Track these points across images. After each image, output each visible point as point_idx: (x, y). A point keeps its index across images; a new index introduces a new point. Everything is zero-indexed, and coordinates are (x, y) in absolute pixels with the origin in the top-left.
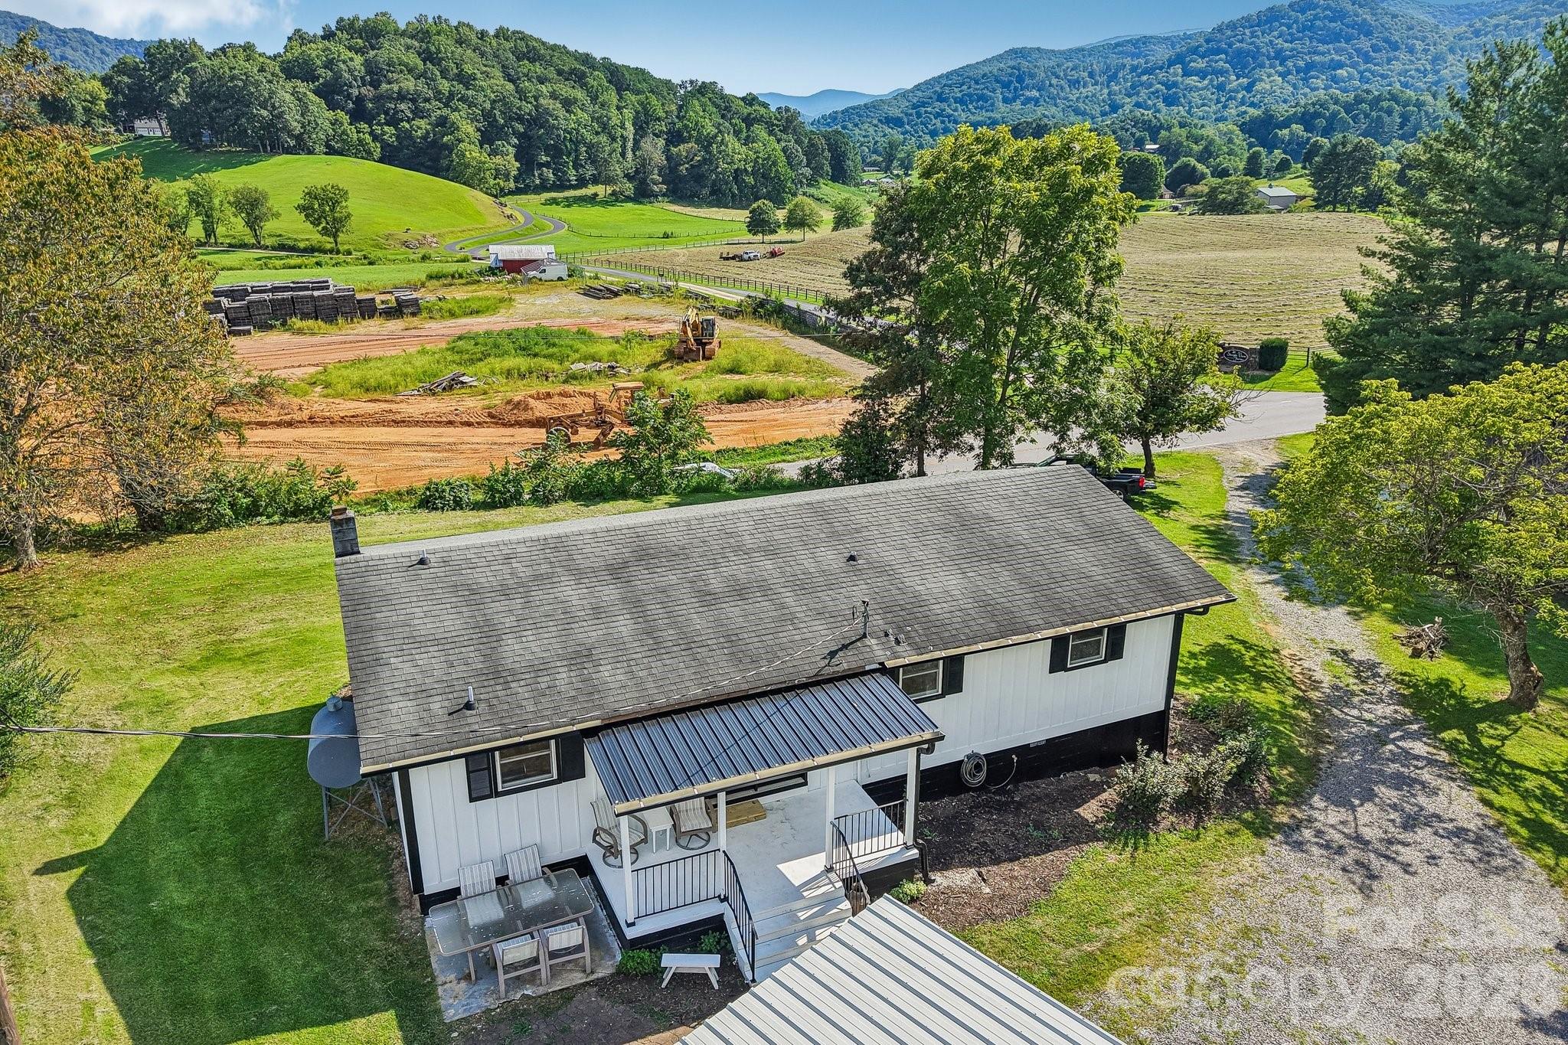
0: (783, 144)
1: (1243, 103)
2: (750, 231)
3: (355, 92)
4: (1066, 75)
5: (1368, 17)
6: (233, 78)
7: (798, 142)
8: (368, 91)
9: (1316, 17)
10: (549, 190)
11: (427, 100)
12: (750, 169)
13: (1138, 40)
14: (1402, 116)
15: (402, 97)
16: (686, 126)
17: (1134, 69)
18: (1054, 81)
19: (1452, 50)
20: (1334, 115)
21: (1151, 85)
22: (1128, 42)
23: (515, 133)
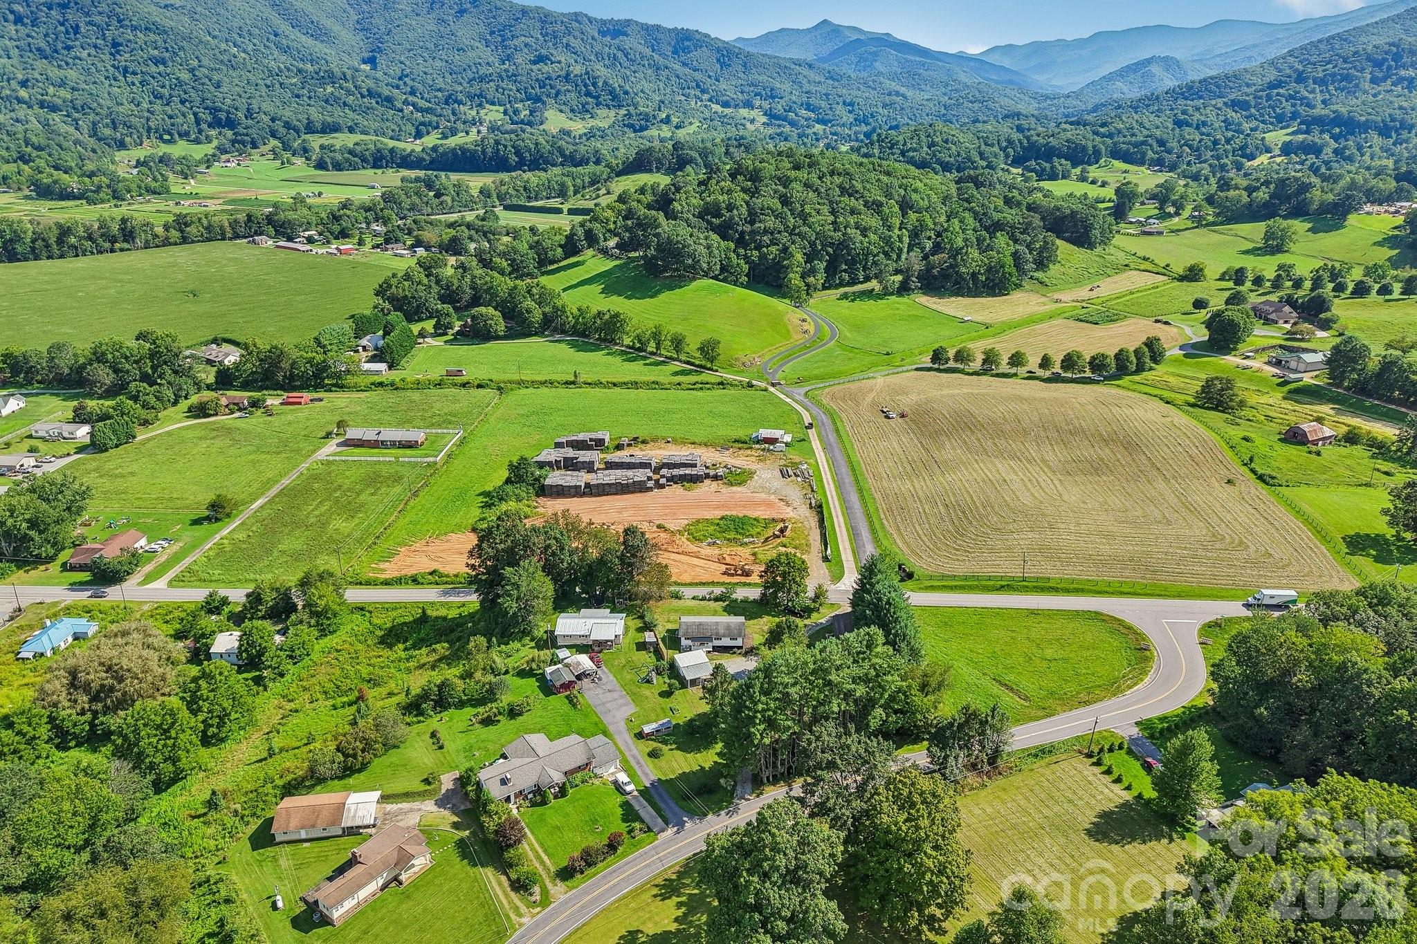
0: (1017, 247)
3: (740, 228)
6: (678, 242)
8: (748, 228)
10: (844, 286)
11: (779, 232)
12: (983, 271)
15: (766, 231)
16: (943, 241)
23: (828, 253)
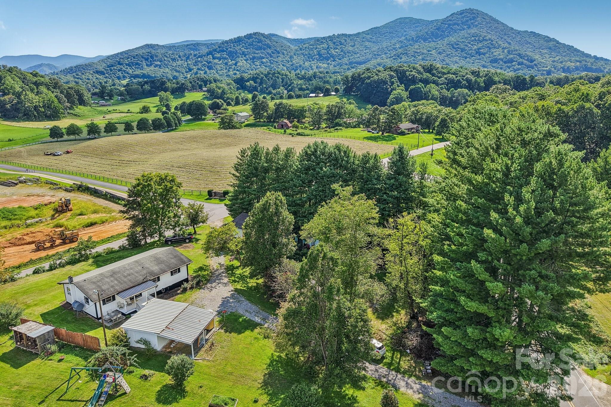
0: (56, 94)
1: (234, 70)
2: (51, 137)
4: (170, 56)
5: (269, 42)
7: (62, 92)
9: (253, 41)
12: (41, 106)
13: (195, 44)
14: (282, 79)
16: (6, 88)
17: (195, 55)
18: (166, 59)
19: (295, 54)
20: (262, 78)
21: (202, 62)
22: (191, 44)
